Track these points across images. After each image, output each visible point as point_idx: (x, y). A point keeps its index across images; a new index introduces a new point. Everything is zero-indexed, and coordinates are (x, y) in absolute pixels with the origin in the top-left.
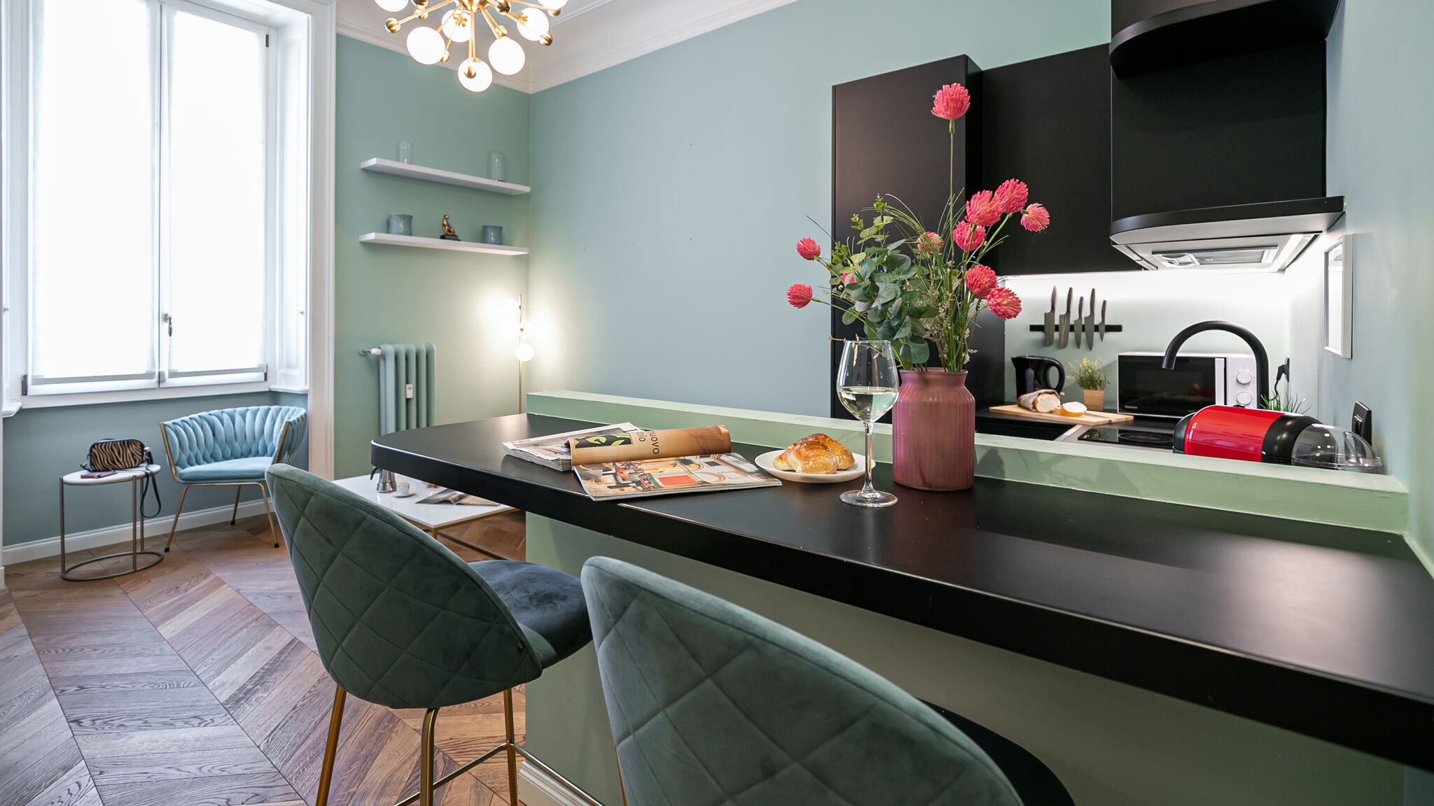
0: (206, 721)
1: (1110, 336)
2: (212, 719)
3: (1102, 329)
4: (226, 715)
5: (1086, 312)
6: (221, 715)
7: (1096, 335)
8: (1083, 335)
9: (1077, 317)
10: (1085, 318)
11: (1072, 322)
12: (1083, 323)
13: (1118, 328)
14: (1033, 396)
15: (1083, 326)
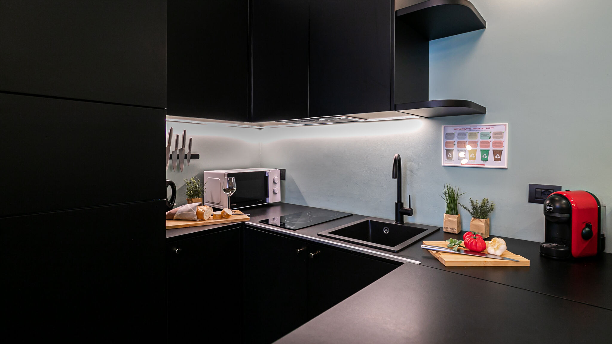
1: (192, 161)
3: (189, 157)
5: (180, 146)
7: (186, 161)
8: (178, 161)
9: (174, 149)
10: (179, 149)
11: (171, 153)
12: (178, 153)
13: (196, 157)
14: (194, 208)
15: (178, 155)
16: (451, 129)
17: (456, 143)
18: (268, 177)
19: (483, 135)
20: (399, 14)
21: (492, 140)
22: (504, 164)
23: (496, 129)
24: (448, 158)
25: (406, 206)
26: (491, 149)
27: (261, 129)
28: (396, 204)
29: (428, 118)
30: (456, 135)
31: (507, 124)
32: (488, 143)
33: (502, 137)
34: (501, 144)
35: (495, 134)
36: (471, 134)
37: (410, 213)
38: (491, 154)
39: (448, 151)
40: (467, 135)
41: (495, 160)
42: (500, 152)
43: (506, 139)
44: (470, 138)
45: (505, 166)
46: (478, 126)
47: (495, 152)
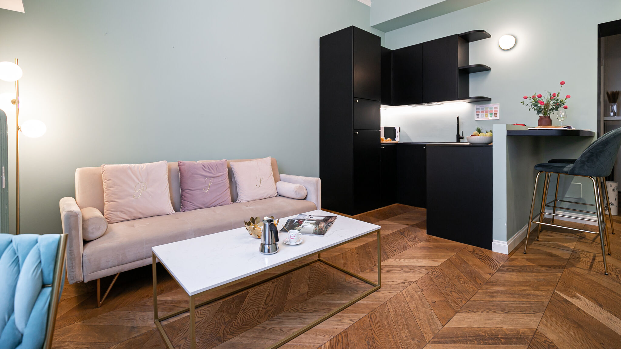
0: (548, 344)
2: (545, 342)
4: (536, 338)
6: (538, 340)
16: (478, 106)
17: (480, 111)
18: (396, 130)
19: (490, 108)
20: (460, 68)
21: (494, 110)
22: (498, 118)
23: (495, 106)
24: (477, 117)
25: (461, 135)
26: (493, 113)
27: (385, 110)
28: (457, 135)
29: (469, 103)
30: (480, 109)
31: (499, 104)
32: (492, 111)
33: (497, 109)
34: (497, 111)
35: (495, 107)
36: (486, 108)
37: (462, 138)
38: (493, 114)
39: (478, 115)
40: (485, 108)
41: (495, 116)
42: (497, 114)
43: (499, 110)
44: (485, 109)
45: (499, 119)
46: (489, 105)
47: (495, 114)
